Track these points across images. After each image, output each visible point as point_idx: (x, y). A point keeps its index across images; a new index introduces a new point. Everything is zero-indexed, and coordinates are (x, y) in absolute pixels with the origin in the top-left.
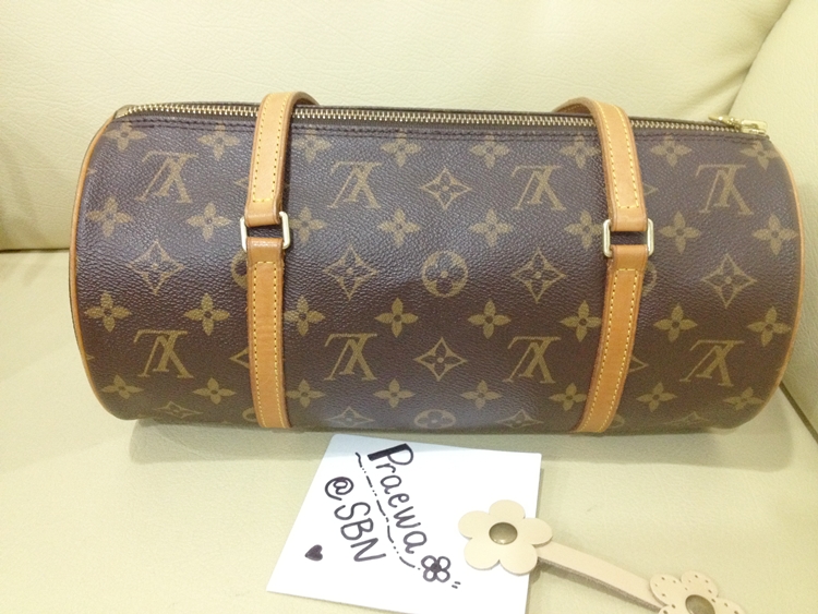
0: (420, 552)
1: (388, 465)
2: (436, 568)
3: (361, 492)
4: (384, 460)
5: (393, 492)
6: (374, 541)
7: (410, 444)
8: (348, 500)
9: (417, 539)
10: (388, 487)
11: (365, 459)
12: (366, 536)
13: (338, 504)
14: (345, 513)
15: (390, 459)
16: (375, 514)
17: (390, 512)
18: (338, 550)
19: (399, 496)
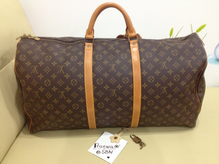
0: (113, 147)
2: (117, 146)
3: (101, 150)
4: (96, 147)
6: (110, 151)
7: (95, 143)
9: (111, 147)
10: (102, 147)
12: (108, 151)
14: (103, 153)
17: (106, 148)
18: (109, 155)
19: (104, 146)
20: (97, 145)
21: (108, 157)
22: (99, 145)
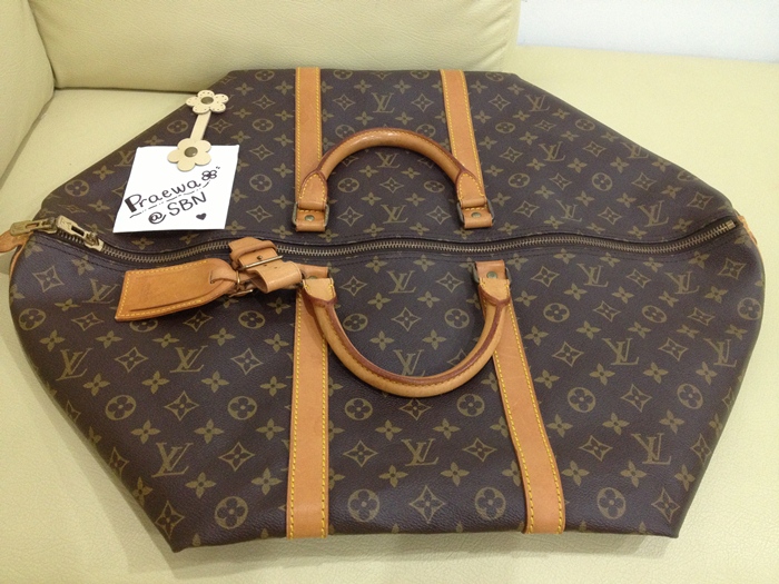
0: (200, 182)
1: (141, 203)
3: (162, 208)
4: (137, 206)
5: (160, 196)
6: (193, 198)
7: (125, 198)
8: (165, 211)
9: (192, 185)
10: (157, 199)
11: (135, 213)
12: (191, 201)
13: (169, 216)
14: (175, 212)
15: (136, 203)
16: (177, 201)
17: (174, 195)
18: (199, 208)
19: (164, 194)
20: (133, 200)
21: (202, 217)
22: (145, 198)
